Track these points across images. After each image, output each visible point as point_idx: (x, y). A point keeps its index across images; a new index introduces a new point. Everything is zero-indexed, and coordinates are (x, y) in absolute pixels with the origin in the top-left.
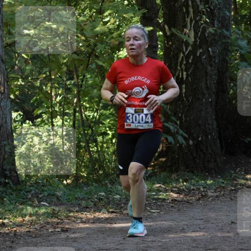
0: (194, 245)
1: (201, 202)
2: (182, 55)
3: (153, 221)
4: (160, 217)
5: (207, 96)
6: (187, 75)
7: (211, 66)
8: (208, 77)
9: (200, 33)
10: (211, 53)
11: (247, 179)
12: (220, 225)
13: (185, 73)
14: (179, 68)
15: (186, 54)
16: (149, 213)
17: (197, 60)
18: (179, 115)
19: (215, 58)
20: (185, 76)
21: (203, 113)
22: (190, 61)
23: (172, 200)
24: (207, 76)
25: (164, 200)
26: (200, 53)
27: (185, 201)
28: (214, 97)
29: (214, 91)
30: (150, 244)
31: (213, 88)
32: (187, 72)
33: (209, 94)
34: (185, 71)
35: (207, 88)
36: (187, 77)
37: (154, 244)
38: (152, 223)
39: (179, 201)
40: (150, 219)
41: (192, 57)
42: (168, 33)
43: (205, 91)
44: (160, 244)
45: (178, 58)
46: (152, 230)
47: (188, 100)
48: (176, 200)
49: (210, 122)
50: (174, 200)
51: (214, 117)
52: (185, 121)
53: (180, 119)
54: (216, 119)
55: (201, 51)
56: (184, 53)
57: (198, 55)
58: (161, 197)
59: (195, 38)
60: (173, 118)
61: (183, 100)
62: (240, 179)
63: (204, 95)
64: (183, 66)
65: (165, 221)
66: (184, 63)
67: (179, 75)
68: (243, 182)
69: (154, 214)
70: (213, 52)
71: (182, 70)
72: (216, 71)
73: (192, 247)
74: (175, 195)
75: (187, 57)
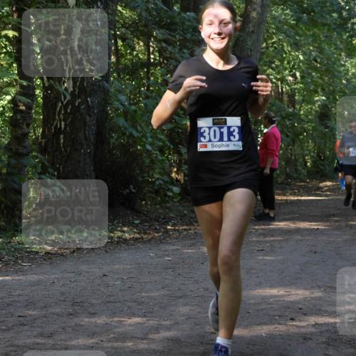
0: (62, 299)
1: (75, 254)
2: (60, 104)
3: (23, 275)
4: (31, 270)
5: (85, 146)
6: (66, 125)
7: (90, 116)
8: (87, 128)
9: (78, 83)
10: (90, 103)
11: (124, 232)
12: (92, 278)
13: (63, 123)
14: (57, 117)
15: (64, 103)
16: (20, 266)
17: (76, 110)
18: (56, 166)
19: (93, 107)
20: (63, 126)
21: (81, 164)
22: (69, 111)
23: (46, 253)
24: (85, 126)
25: (37, 252)
26: (79, 103)
27: (59, 254)
28: (92, 147)
29: (92, 141)
30: (16, 298)
31: (92, 138)
32: (65, 122)
33: (87, 145)
34: (64, 121)
35: (86, 138)
36: (65, 128)
37: (21, 298)
38: (21, 277)
39: (52, 254)
40: (21, 273)
41: (70, 107)
42: (47, 85)
43: (84, 142)
44: (27, 298)
45: (56, 108)
46: (21, 283)
47: (66, 151)
48: (49, 253)
49: (88, 173)
50: (48, 253)
51: (92, 168)
52: (63, 172)
53: (58, 170)
54: (95, 171)
55: (80, 101)
56: (62, 103)
57: (77, 104)
58: (34, 250)
59: (74, 87)
60: (51, 170)
61: (61, 150)
62: (117, 231)
63: (82, 145)
64: (61, 116)
65: (36, 274)
66: (63, 112)
67: (57, 125)
68: (120, 234)
69: (25, 268)
70: (92, 102)
71: (60, 120)
72: (95, 122)
73: (60, 300)
74: (50, 248)
75: (66, 107)
